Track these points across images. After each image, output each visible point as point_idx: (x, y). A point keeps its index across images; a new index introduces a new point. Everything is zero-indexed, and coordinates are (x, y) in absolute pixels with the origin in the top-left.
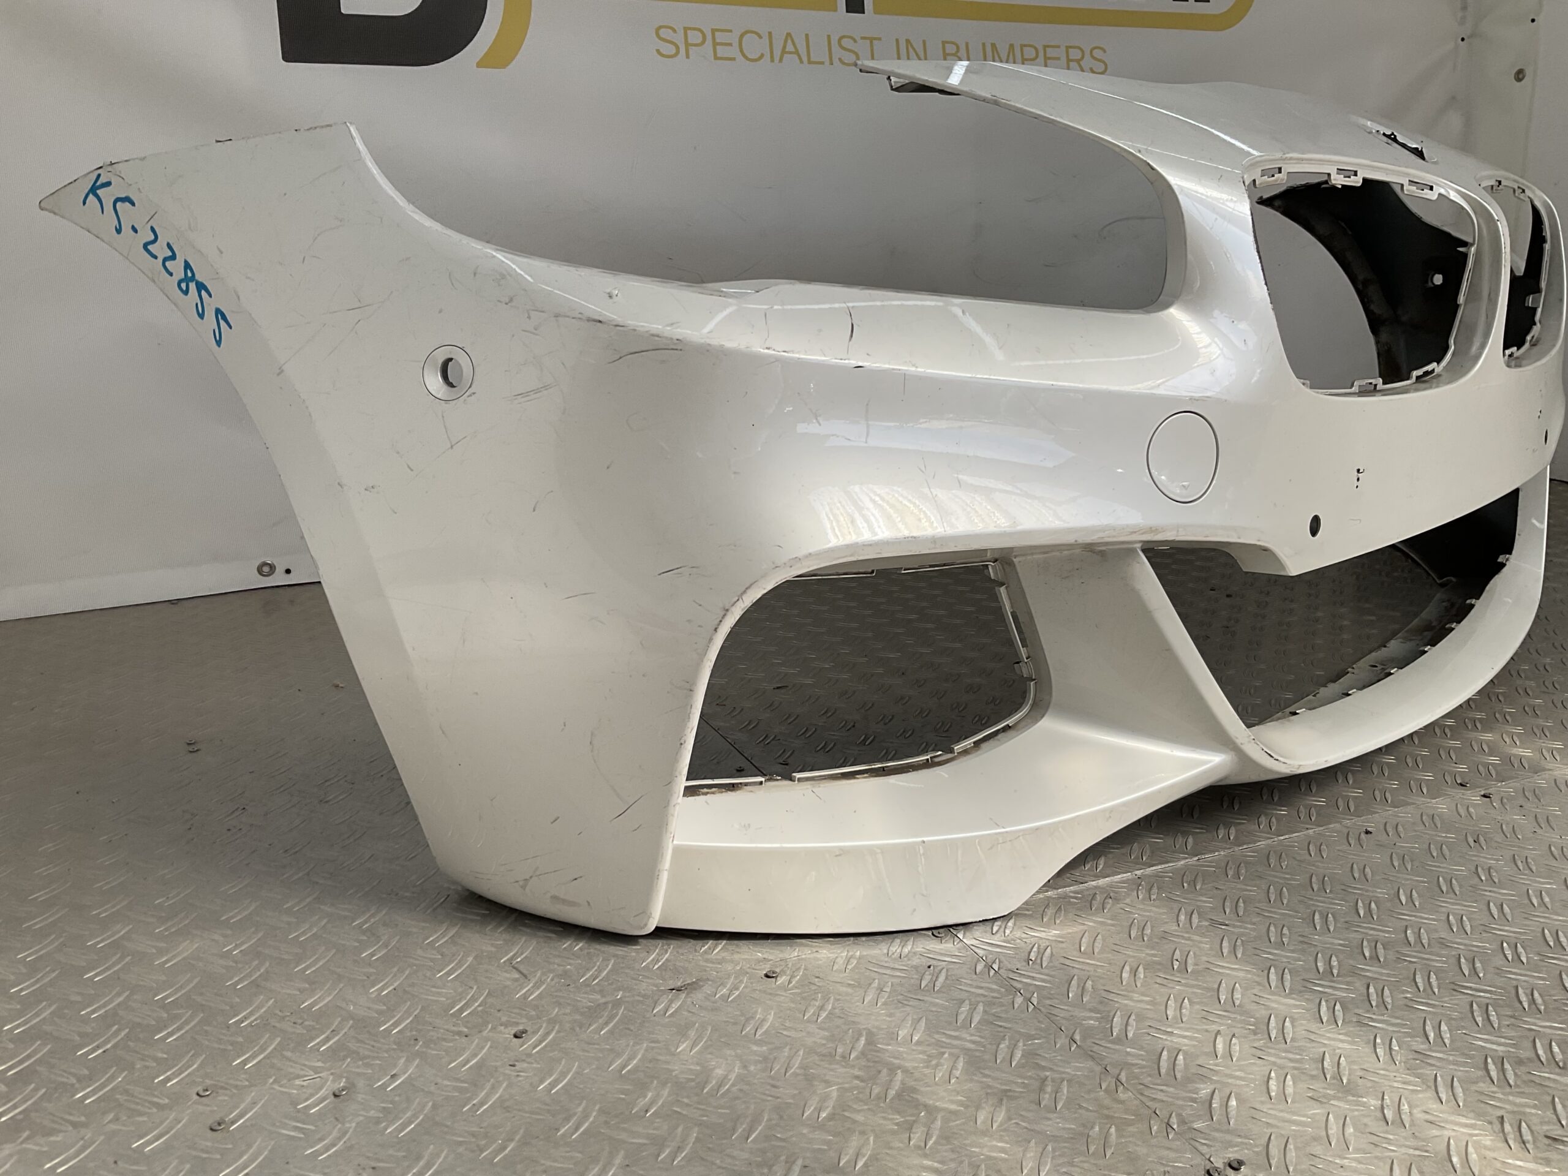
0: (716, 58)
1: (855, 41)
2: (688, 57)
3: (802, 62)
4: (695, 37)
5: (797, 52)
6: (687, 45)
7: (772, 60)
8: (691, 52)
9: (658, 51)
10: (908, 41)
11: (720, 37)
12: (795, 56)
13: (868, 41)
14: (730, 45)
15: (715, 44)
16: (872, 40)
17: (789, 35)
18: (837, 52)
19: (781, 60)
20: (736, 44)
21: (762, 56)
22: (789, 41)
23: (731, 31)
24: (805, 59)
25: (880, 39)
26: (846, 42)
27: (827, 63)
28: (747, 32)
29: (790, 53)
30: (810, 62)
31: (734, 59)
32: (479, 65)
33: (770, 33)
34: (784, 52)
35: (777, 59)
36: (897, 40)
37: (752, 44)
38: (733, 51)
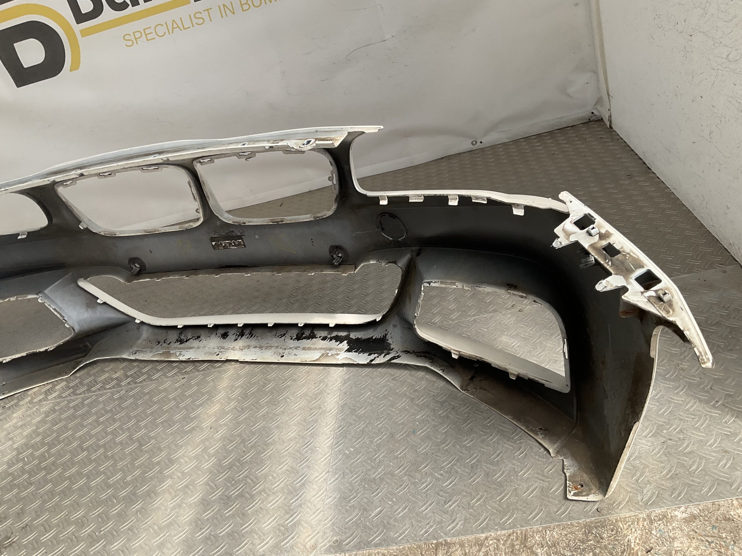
0: (148, 40)
1: (201, 13)
2: (137, 43)
3: (181, 30)
4: (138, 35)
5: (178, 27)
6: (136, 39)
7: (169, 34)
8: (138, 42)
9: (126, 45)
10: (224, 5)
11: (147, 31)
12: (178, 29)
13: (207, 11)
14: (151, 33)
15: (146, 35)
16: (208, 10)
17: (173, 20)
18: (195, 21)
19: (173, 33)
20: (154, 31)
21: (165, 33)
22: (174, 23)
23: (150, 27)
24: (182, 29)
25: (211, 8)
26: (198, 15)
27: (191, 26)
28: (157, 26)
29: (177, 28)
30: (184, 29)
31: (154, 38)
32: (71, 71)
33: (166, 23)
34: (173, 28)
35: (171, 32)
36: (219, 6)
37: (161, 30)
38: (154, 35)
